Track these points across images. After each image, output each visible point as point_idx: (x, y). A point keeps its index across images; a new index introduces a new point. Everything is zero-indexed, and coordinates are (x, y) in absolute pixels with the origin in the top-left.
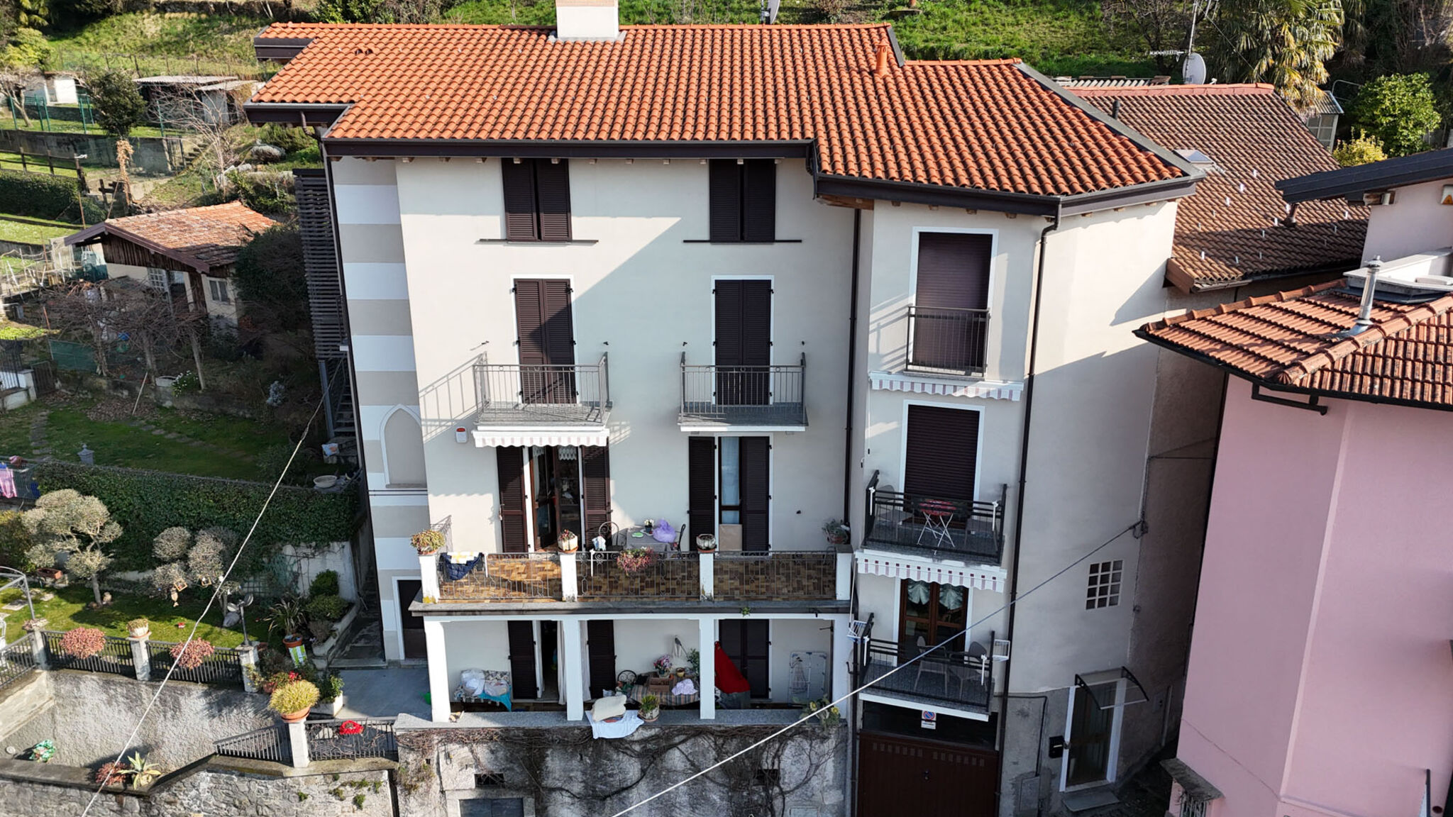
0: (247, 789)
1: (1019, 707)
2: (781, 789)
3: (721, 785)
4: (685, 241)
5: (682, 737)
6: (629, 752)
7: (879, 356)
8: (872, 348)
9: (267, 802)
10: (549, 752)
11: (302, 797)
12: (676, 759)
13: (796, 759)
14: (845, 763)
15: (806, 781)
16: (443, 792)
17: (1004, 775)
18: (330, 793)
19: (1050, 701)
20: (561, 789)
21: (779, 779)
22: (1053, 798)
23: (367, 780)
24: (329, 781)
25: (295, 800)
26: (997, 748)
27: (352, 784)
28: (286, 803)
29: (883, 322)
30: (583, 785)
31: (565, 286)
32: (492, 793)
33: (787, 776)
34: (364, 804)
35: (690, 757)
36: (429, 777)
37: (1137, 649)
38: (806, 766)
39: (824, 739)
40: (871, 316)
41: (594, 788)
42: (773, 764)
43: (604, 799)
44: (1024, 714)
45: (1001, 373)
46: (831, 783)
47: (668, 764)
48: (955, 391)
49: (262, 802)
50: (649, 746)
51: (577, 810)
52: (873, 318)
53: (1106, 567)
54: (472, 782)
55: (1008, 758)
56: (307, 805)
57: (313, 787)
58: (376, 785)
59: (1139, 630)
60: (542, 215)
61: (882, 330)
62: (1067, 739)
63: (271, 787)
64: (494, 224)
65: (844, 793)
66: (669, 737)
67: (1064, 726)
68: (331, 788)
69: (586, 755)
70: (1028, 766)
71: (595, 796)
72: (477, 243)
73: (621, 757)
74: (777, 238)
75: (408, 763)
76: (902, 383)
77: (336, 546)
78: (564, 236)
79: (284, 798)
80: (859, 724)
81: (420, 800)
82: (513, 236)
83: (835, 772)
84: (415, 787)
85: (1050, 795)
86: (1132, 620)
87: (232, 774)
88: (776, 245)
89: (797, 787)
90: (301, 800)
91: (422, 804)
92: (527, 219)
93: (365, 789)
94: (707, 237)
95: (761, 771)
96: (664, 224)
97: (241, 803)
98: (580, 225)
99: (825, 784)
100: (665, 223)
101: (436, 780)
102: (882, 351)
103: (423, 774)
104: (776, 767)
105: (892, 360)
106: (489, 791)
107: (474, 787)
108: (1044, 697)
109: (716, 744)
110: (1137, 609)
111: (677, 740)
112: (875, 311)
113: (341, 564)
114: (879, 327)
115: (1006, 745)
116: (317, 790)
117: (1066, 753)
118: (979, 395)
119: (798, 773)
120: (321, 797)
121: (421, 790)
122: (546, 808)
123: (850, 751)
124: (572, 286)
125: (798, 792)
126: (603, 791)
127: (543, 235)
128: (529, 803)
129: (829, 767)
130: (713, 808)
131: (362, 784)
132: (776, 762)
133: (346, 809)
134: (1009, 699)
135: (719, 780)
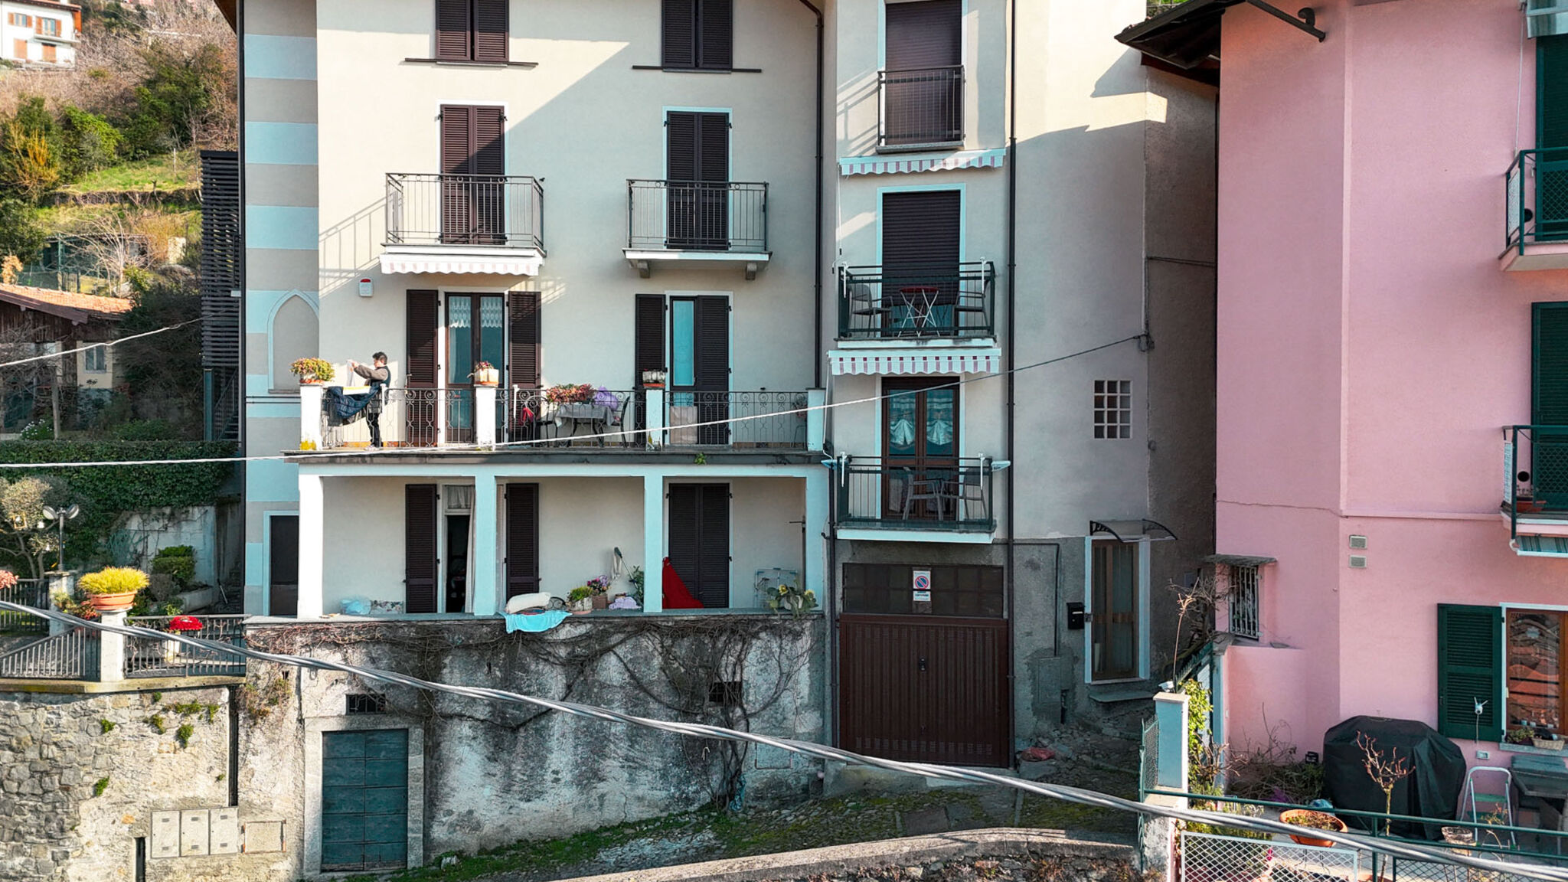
0: (31, 721)
1: (1027, 558)
2: (744, 711)
3: (669, 707)
4: (635, 68)
5: (620, 637)
6: (552, 659)
7: (847, 141)
8: (840, 135)
9: (56, 737)
10: (447, 661)
11: (106, 727)
12: (612, 669)
13: (761, 667)
14: (823, 671)
15: (775, 699)
16: (301, 721)
17: (1016, 652)
18: (145, 722)
19: (1064, 552)
20: (461, 716)
21: (741, 696)
22: (1078, 689)
23: (200, 703)
24: (146, 702)
25: (95, 731)
26: (1005, 615)
27: (177, 708)
28: (83, 738)
29: (850, 102)
30: (488, 709)
31: (496, 115)
32: (366, 721)
33: (752, 691)
34: (190, 740)
35: (630, 666)
36: (286, 697)
37: (1157, 500)
38: (775, 677)
39: (797, 636)
40: (838, 97)
41: (504, 713)
42: (734, 673)
43: (515, 730)
44: (1033, 565)
45: (980, 142)
46: (806, 701)
47: (603, 676)
48: (932, 165)
49: (50, 737)
50: (578, 650)
51: (479, 748)
52: (840, 98)
53: (1112, 386)
54: (341, 706)
55: (1020, 627)
56: (110, 740)
57: (125, 713)
58: (211, 709)
59: (1158, 473)
60: (477, 34)
61: (850, 111)
62: (1088, 610)
63: (65, 714)
64: (423, 44)
65: (823, 716)
66: (605, 635)
67: (1083, 590)
68: (148, 715)
69: (496, 665)
70: (1044, 640)
71: (504, 726)
72: (400, 64)
73: (541, 667)
74: (735, 66)
75: (258, 678)
76: (874, 165)
77: (196, 512)
78: (499, 58)
79: (81, 730)
80: (839, 607)
81: (268, 734)
82: (443, 56)
83: (811, 686)
84: (264, 714)
85: (1074, 686)
86: (1148, 460)
87: (14, 699)
88: (734, 75)
89: (764, 708)
90: (103, 731)
91: (271, 741)
92: (460, 38)
93: (195, 716)
94: (658, 63)
95: (721, 686)
96: (610, 49)
97: (19, 742)
98: (518, 48)
99: (799, 702)
100: (613, 48)
101: (294, 701)
102: (850, 137)
103: (276, 694)
104: (738, 679)
105: (864, 144)
106: (365, 718)
107: (344, 713)
108: (1055, 544)
109: (662, 647)
110: (1152, 447)
111: (615, 639)
112: (843, 90)
113: (199, 536)
114: (847, 108)
115: (1016, 610)
116: (127, 713)
117: (1088, 626)
118: (959, 166)
119: (765, 687)
120: (131, 728)
121: (271, 718)
122: (439, 744)
123: (828, 651)
124: (506, 114)
125: (766, 715)
126: (514, 718)
127: (477, 54)
128: (417, 734)
129: (803, 678)
130: (657, 741)
131: (192, 709)
132: (738, 671)
133: (165, 748)
134: (1015, 547)
135: (666, 699)
